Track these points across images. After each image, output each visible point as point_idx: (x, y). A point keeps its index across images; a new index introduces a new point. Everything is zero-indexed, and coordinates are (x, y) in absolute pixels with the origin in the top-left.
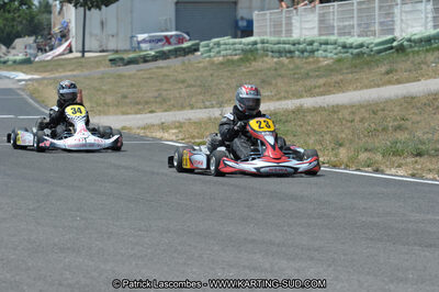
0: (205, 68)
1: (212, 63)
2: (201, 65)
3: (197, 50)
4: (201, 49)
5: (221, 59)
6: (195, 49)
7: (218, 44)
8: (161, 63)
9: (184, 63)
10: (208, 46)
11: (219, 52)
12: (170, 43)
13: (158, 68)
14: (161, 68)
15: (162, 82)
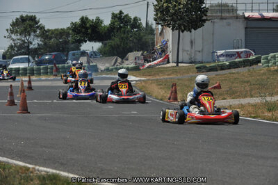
0: (264, 74)
1: (270, 71)
2: (262, 72)
3: (260, 62)
4: (262, 61)
5: (276, 67)
6: (257, 61)
7: (274, 57)
8: (233, 71)
9: (249, 70)
10: (267, 58)
11: (275, 63)
12: (240, 57)
13: (230, 73)
14: (233, 73)
15: (233, 83)
